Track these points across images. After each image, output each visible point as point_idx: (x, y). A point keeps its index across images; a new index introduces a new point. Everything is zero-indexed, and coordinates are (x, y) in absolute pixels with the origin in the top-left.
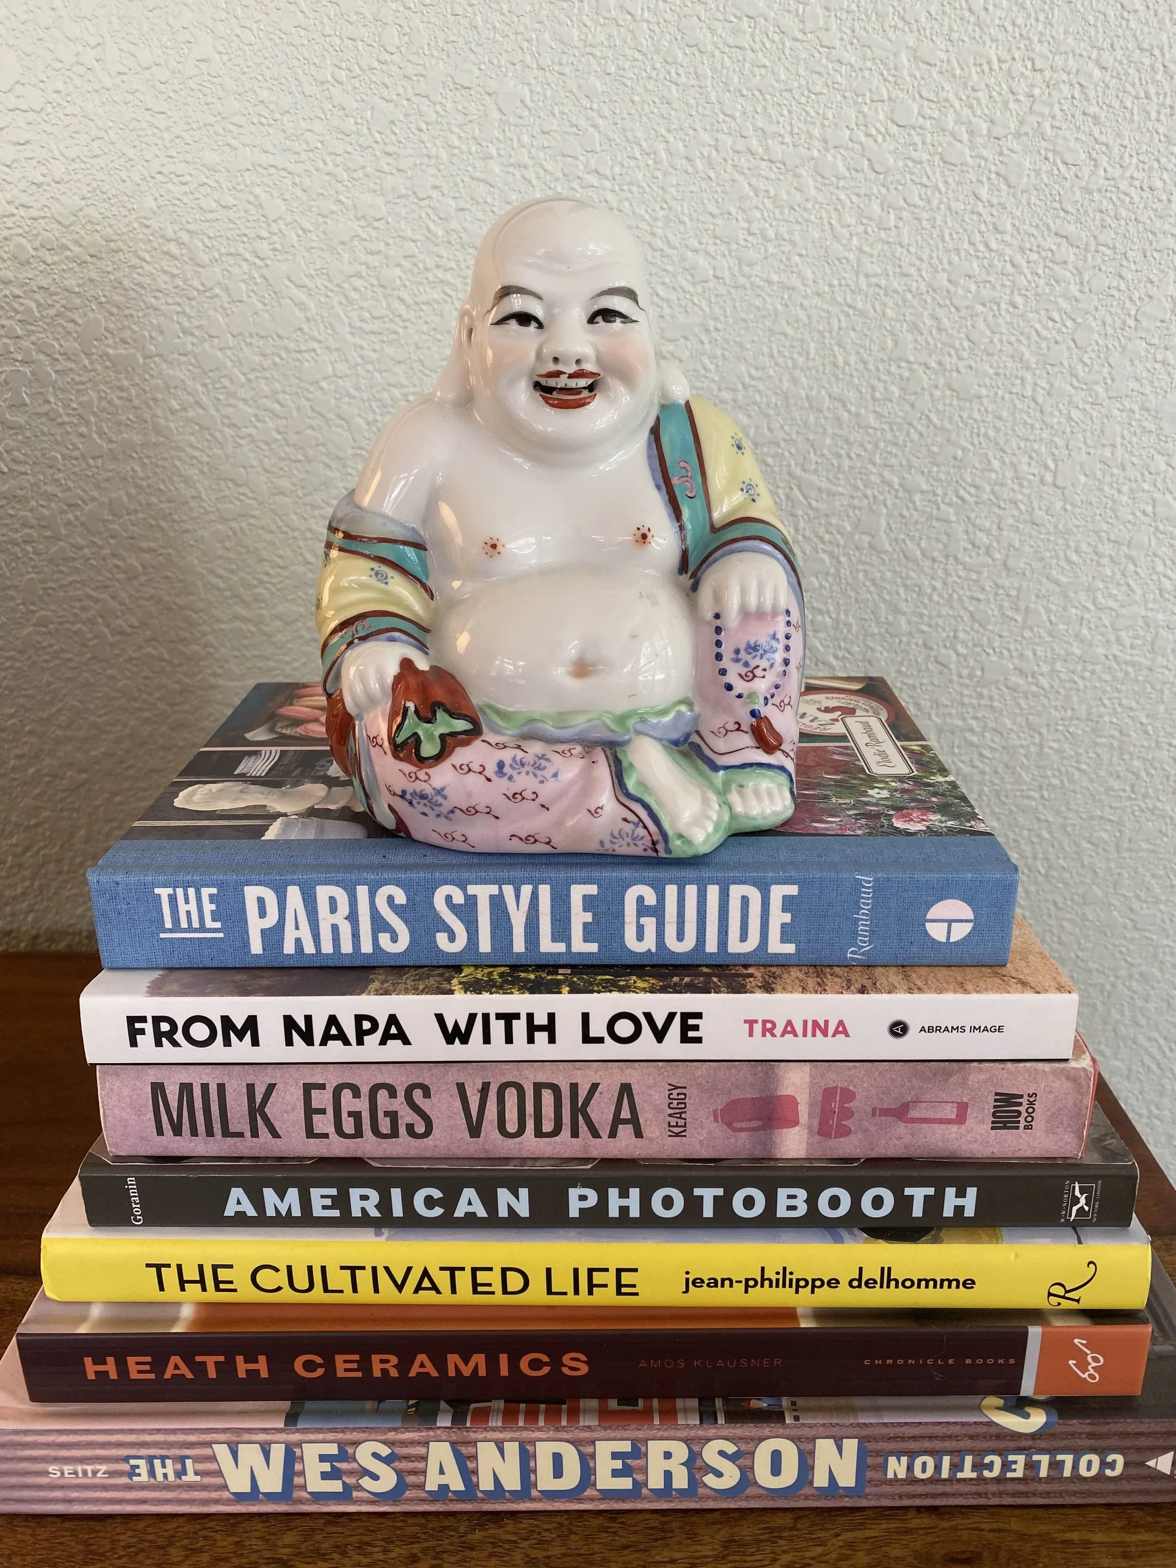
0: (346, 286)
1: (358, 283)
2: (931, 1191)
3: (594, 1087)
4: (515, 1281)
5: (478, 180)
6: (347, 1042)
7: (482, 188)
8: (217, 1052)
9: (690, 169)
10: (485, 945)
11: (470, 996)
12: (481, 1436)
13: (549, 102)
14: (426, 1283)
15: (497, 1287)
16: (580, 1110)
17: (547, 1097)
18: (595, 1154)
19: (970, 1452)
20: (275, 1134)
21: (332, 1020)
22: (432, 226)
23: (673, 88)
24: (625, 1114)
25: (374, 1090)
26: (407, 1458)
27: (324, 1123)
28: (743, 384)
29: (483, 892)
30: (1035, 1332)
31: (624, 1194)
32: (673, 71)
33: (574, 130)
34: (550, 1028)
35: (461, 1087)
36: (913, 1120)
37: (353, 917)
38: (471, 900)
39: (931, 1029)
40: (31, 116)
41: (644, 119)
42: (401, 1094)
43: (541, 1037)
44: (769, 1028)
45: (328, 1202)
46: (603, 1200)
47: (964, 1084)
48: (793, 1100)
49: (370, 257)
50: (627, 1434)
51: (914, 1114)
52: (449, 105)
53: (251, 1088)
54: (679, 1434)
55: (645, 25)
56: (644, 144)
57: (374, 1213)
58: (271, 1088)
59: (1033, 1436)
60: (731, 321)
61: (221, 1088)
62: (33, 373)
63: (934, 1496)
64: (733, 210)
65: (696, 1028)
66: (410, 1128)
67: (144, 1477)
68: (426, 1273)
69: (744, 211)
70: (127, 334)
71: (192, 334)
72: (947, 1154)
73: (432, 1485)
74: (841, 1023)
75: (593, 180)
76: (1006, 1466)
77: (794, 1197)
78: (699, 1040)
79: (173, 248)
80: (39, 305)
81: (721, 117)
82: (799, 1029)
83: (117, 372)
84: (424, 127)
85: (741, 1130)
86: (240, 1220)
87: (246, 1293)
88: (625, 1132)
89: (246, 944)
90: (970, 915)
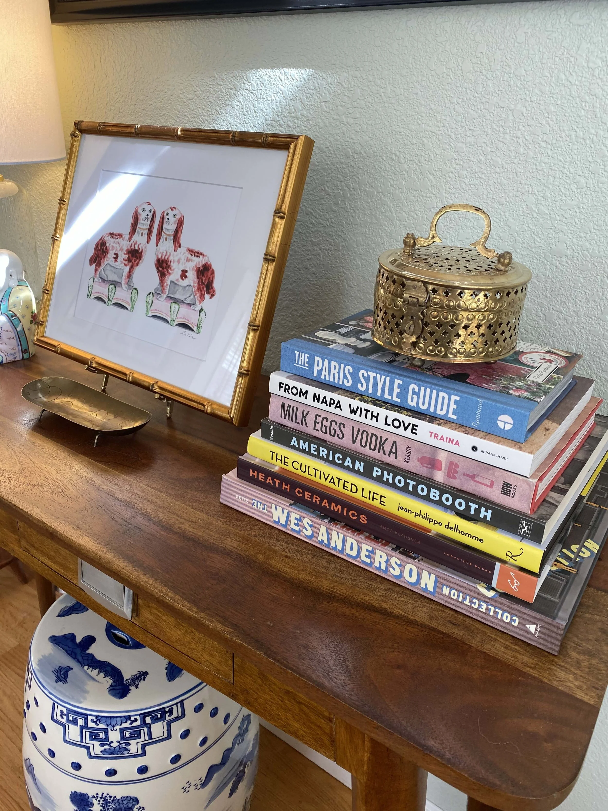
0: (447, 175)
1: (451, 175)
2: (477, 507)
3: (387, 439)
4: (354, 489)
5: (501, 141)
6: (327, 405)
7: (502, 144)
8: (297, 398)
9: (584, 143)
10: (370, 391)
11: (359, 402)
12: (334, 529)
13: (532, 114)
14: (332, 481)
15: (349, 489)
16: (381, 445)
17: (374, 438)
18: (384, 460)
19: (469, 595)
20: (307, 426)
21: (325, 398)
22: (481, 157)
23: (583, 111)
24: (393, 450)
25: (332, 421)
26: (315, 527)
27: (318, 427)
28: (590, 231)
29: (372, 375)
30: (498, 565)
31: (388, 474)
32: (584, 104)
33: (540, 125)
34: (377, 417)
35: (353, 428)
36: (476, 481)
37: (339, 373)
38: (369, 376)
39: (484, 452)
40: (360, 110)
41: (569, 123)
42: (338, 425)
43: (374, 419)
44: (436, 436)
45: (315, 449)
46: (383, 473)
47: (493, 474)
48: (440, 462)
49: (457, 166)
50: (371, 545)
51: (476, 479)
52: (495, 113)
53: (304, 411)
54: (385, 551)
55: (575, 87)
56: (567, 132)
57: (325, 457)
58: (308, 412)
59: (490, 598)
60: (590, 205)
61: (297, 408)
62: (343, 194)
63: (456, 606)
64: (599, 161)
65: (416, 430)
66: (338, 435)
67: (255, 507)
68: (332, 478)
69: (603, 161)
70: (373, 185)
71: (393, 187)
72: (486, 497)
73: (320, 539)
74: (457, 441)
75: (543, 144)
76: (480, 605)
77: (435, 493)
78: (416, 434)
79: (394, 157)
80: (349, 171)
81: (600, 124)
82: (445, 439)
83: (368, 197)
84: (484, 120)
85: (425, 466)
86: (293, 447)
87: (290, 468)
88: (392, 455)
89: (313, 373)
90: (512, 422)
